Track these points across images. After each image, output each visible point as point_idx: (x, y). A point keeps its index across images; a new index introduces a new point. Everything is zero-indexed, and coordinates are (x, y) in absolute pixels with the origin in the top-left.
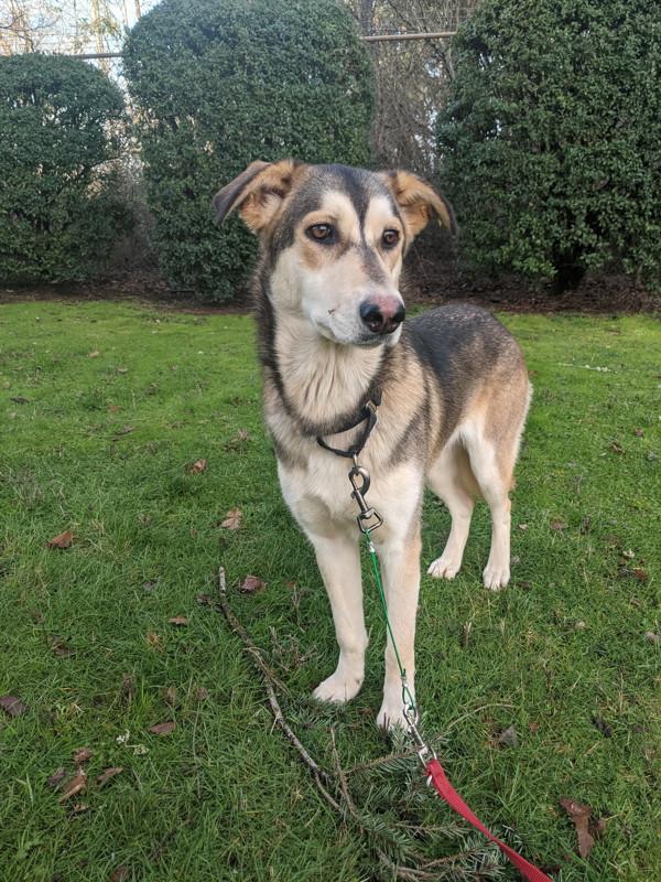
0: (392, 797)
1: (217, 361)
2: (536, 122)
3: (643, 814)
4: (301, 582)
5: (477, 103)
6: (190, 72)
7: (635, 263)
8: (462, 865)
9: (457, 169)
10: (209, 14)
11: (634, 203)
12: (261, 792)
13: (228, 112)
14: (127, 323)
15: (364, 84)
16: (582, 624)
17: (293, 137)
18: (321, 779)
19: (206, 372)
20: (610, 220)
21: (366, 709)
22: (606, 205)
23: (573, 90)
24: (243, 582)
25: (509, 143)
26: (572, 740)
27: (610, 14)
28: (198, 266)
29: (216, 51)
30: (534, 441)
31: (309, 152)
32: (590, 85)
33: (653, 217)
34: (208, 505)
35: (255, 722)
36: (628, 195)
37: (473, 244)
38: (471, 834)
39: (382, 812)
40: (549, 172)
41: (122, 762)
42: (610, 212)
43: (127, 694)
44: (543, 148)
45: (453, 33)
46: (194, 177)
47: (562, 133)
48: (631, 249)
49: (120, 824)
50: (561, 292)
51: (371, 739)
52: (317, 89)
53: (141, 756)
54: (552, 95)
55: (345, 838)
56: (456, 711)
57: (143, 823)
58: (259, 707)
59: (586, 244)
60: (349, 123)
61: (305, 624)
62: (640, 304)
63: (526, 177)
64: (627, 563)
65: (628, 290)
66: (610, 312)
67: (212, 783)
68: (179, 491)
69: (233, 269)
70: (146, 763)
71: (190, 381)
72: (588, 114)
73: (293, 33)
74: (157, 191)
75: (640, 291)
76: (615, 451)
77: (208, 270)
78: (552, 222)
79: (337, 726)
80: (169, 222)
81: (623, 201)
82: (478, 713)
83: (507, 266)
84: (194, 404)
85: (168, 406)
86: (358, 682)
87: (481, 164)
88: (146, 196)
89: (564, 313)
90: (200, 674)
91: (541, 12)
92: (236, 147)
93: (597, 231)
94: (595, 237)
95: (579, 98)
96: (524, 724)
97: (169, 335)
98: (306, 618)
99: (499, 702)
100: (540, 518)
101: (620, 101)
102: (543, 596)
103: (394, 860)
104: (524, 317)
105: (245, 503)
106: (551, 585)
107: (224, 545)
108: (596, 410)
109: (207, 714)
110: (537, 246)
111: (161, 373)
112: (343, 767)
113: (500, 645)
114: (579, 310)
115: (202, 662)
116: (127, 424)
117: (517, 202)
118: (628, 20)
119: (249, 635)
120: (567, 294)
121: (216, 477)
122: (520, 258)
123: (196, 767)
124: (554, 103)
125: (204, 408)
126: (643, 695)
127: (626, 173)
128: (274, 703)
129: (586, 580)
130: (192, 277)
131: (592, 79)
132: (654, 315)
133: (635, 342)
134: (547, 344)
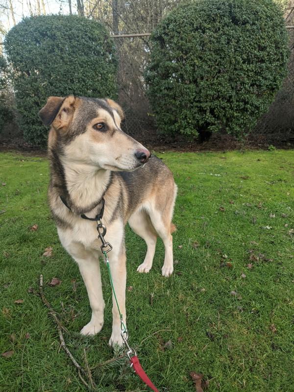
0: (114, 378)
2: (186, 71)
3: (226, 376)
4: (78, 280)
5: (161, 64)
6: (34, 51)
7: (231, 129)
9: (154, 92)
10: (42, 26)
11: (229, 104)
12: (52, 381)
13: (52, 68)
14: (9, 162)
15: (113, 56)
16: (204, 290)
17: (82, 78)
18: (80, 372)
19: (43, 184)
20: (220, 112)
21: (104, 337)
22: (217, 105)
23: (201, 58)
24: (51, 281)
26: (197, 344)
27: (214, 27)
28: (41, 136)
29: (46, 42)
30: (187, 208)
31: (90, 85)
32: (207, 55)
33: (237, 110)
34: (37, 246)
35: (52, 348)
36: (226, 101)
37: (163, 123)
39: (107, 385)
40: (193, 92)
42: (219, 108)
45: (150, 34)
47: (197, 76)
48: (229, 123)
50: (202, 142)
51: (105, 352)
52: (92, 58)
54: (192, 60)
56: (145, 334)
58: (54, 341)
59: (210, 122)
60: (107, 72)
61: (79, 299)
62: (235, 146)
63: (183, 94)
64: (224, 260)
66: (223, 150)
67: (29, 379)
68: (24, 240)
71: (35, 188)
72: (208, 67)
73: (80, 34)
74: (22, 103)
75: (235, 140)
76: (221, 210)
78: (195, 113)
80: (28, 116)
81: (224, 104)
82: (155, 335)
83: (178, 132)
84: (36, 198)
85: (24, 200)
86: (101, 324)
87: (164, 89)
88: (17, 105)
89: (203, 151)
90: (28, 327)
91: (185, 26)
92: (56, 83)
93: (215, 117)
94: (214, 119)
95: (203, 61)
96: (176, 338)
97: (28, 167)
98: (79, 296)
99: (165, 329)
100: (187, 242)
101: (220, 62)
102: (187, 278)
104: (186, 153)
105: (55, 244)
106: (191, 273)
107: (43, 264)
108: (214, 193)
109: (29, 346)
110: (190, 123)
111: (21, 185)
113: (167, 302)
114: (209, 149)
115: (29, 321)
116: (3, 209)
117: (181, 105)
118: (221, 29)
119: (51, 306)
120: (205, 143)
121: (42, 232)
122: (183, 128)
123: (23, 371)
124: (193, 63)
125: (40, 200)
126: (229, 321)
127: (224, 92)
128: (61, 338)
129: (206, 269)
130: (39, 141)
131: (208, 53)
132: (240, 151)
133: (232, 163)
134: (195, 165)
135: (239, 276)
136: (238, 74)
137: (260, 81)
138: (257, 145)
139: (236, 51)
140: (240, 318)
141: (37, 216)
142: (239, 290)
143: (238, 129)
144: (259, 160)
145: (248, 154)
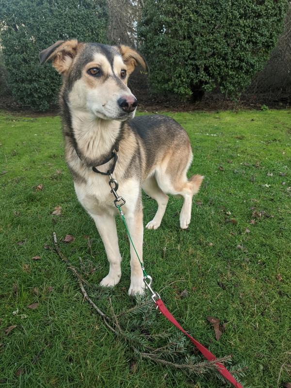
0: (138, 324)
1: (44, 139)
2: (181, 26)
3: (240, 320)
4: (91, 236)
5: (155, 18)
7: (225, 88)
8: (169, 349)
9: (147, 48)
11: (224, 62)
12: (81, 328)
13: (41, 22)
15: (104, 9)
16: (211, 244)
17: (73, 33)
18: (106, 320)
19: (39, 144)
20: (214, 70)
21: (123, 288)
22: (212, 63)
23: (196, 12)
24: (65, 238)
25: (170, 36)
26: (210, 292)
28: (31, 95)
32: (203, 9)
33: (232, 68)
34: (45, 205)
35: (75, 299)
36: (221, 58)
37: (156, 82)
38: (172, 336)
39: (134, 331)
40: (188, 49)
41: (16, 322)
42: (214, 66)
43: (16, 293)
44: (184, 38)
46: (27, 53)
47: (192, 31)
48: (223, 82)
49: (18, 350)
50: (195, 102)
51: (126, 301)
52: (83, 11)
53: (25, 319)
54: (187, 14)
55: (119, 344)
56: (162, 285)
57: (28, 348)
58: (76, 292)
59: (204, 81)
60: (98, 27)
61: (94, 254)
62: (228, 106)
63: (178, 51)
64: (228, 217)
65: (222, 100)
66: (216, 110)
67: (58, 327)
68: (31, 199)
69: (48, 95)
70: (27, 322)
71: (32, 148)
72: (203, 22)
74: (10, 60)
75: (227, 100)
76: (220, 170)
77: (37, 96)
78: (190, 71)
79: (112, 297)
80: (16, 74)
81: (220, 62)
82: (171, 285)
83: (171, 91)
84: (35, 159)
85: (22, 160)
86: (119, 276)
87: (158, 45)
88: (5, 62)
89: (196, 111)
92: (46, 38)
93: (209, 75)
94: (208, 77)
95: (199, 16)
96: (190, 288)
97: (20, 127)
98: (95, 252)
99: (179, 280)
101: (216, 17)
102: (194, 233)
103: (140, 351)
104: (179, 113)
105: (62, 203)
106: (198, 228)
107: (54, 222)
108: (212, 153)
109: (53, 298)
110: (184, 82)
111: (18, 145)
112: (115, 314)
113: (178, 256)
114: (203, 109)
115: (49, 275)
116: (4, 170)
117: (175, 63)
119: (69, 261)
120: (197, 103)
121: (48, 192)
122: (177, 87)
123: (50, 321)
124: (188, 17)
125: (39, 160)
126: (238, 271)
127: (220, 49)
128: (83, 290)
129: (212, 225)
130: (29, 100)
131: (204, 7)
132: (234, 111)
133: (226, 123)
134: (190, 125)
135: (244, 231)
136: (234, 30)
137: (256, 38)
138: (249, 105)
139: (233, 4)
140: (248, 269)
141: (40, 176)
142: (245, 244)
143: (232, 88)
144: (252, 120)
145: (242, 114)
